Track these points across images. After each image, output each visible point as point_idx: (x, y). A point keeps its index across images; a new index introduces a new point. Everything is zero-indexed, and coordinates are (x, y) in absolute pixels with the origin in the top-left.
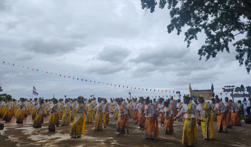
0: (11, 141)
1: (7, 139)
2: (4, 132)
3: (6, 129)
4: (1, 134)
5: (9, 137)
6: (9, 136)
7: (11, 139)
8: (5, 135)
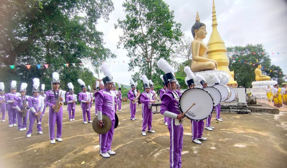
0: (282, 128)
1: (278, 124)
2: (279, 117)
3: (283, 114)
4: (275, 119)
5: (282, 124)
6: (283, 122)
7: (283, 126)
8: (278, 120)
